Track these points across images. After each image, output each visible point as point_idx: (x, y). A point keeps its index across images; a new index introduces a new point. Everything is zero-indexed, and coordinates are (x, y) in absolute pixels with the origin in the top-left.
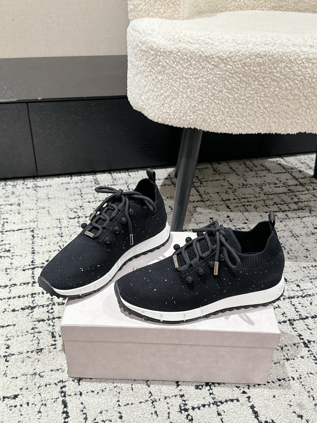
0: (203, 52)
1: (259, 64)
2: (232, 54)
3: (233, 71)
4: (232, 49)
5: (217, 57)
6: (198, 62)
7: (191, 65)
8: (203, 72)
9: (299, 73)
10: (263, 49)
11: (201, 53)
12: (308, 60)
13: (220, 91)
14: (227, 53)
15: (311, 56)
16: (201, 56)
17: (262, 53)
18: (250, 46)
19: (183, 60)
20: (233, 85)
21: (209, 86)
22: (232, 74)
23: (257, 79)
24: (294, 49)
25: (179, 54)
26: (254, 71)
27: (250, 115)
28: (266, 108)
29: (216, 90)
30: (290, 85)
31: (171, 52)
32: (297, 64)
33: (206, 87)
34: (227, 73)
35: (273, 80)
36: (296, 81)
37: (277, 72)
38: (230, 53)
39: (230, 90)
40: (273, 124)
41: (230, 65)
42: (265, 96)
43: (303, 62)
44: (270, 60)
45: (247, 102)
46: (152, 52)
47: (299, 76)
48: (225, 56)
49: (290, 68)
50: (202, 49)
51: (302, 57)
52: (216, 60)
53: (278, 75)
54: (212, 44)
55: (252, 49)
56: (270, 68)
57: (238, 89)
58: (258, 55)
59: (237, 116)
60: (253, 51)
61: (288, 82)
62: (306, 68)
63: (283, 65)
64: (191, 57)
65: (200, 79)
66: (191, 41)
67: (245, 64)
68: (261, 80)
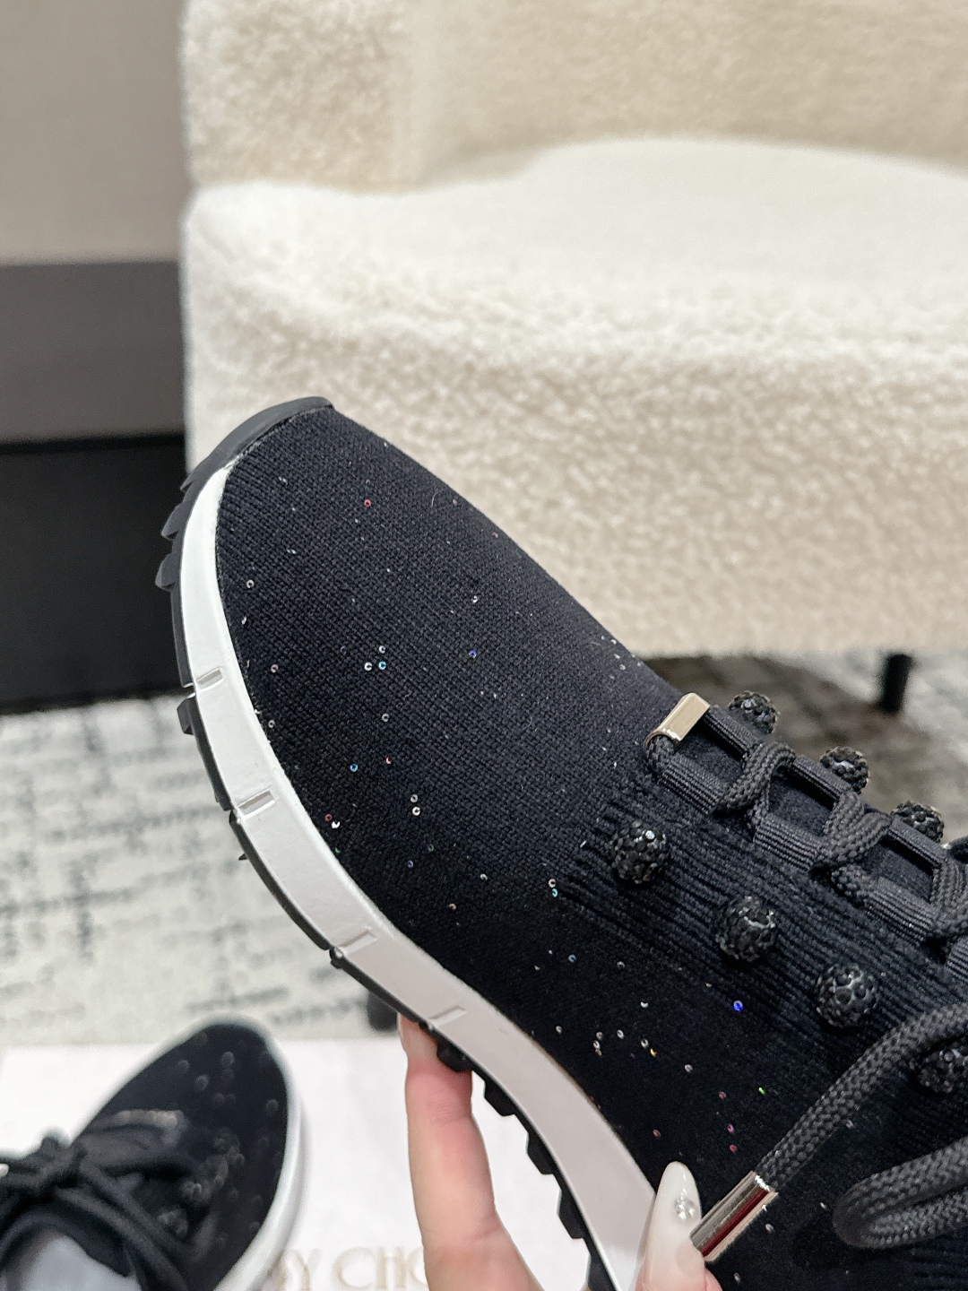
0: (480, 355)
1: (705, 409)
2: (595, 369)
3: (600, 433)
4: (596, 347)
5: (539, 375)
6: (462, 388)
7: (433, 398)
8: (483, 430)
9: (864, 442)
10: (721, 350)
11: (470, 357)
12: (902, 393)
13: (552, 504)
14: (580, 361)
15: (912, 377)
16: (470, 368)
17: (718, 368)
18: (669, 332)
19: (403, 378)
20: (603, 483)
21: (509, 483)
22: (597, 441)
23: (693, 463)
24: (843, 348)
25: (385, 355)
26: (684, 433)
27: (668, 591)
28: (729, 568)
29: (534, 498)
30: (826, 488)
31: (352, 346)
32: (855, 406)
33: (497, 485)
34: (579, 439)
35: (760, 469)
36: (852, 475)
37: (777, 439)
38: (591, 360)
39: (591, 502)
40: (757, 626)
41: (590, 408)
42: (730, 524)
43: (879, 404)
44: (748, 394)
45: (657, 545)
46: (277, 339)
47: (862, 453)
48: (570, 374)
49: (827, 424)
50: (478, 342)
51: (878, 380)
52: (536, 385)
53: (780, 449)
54: (517, 324)
55: (676, 347)
56: (749, 423)
57: (621, 498)
58: (701, 374)
59: (620, 595)
60: (681, 358)
61: (818, 476)
62: (891, 422)
63: (799, 412)
64: (434, 371)
65: (470, 456)
66: (432, 304)
67: (649, 405)
68: (713, 465)
